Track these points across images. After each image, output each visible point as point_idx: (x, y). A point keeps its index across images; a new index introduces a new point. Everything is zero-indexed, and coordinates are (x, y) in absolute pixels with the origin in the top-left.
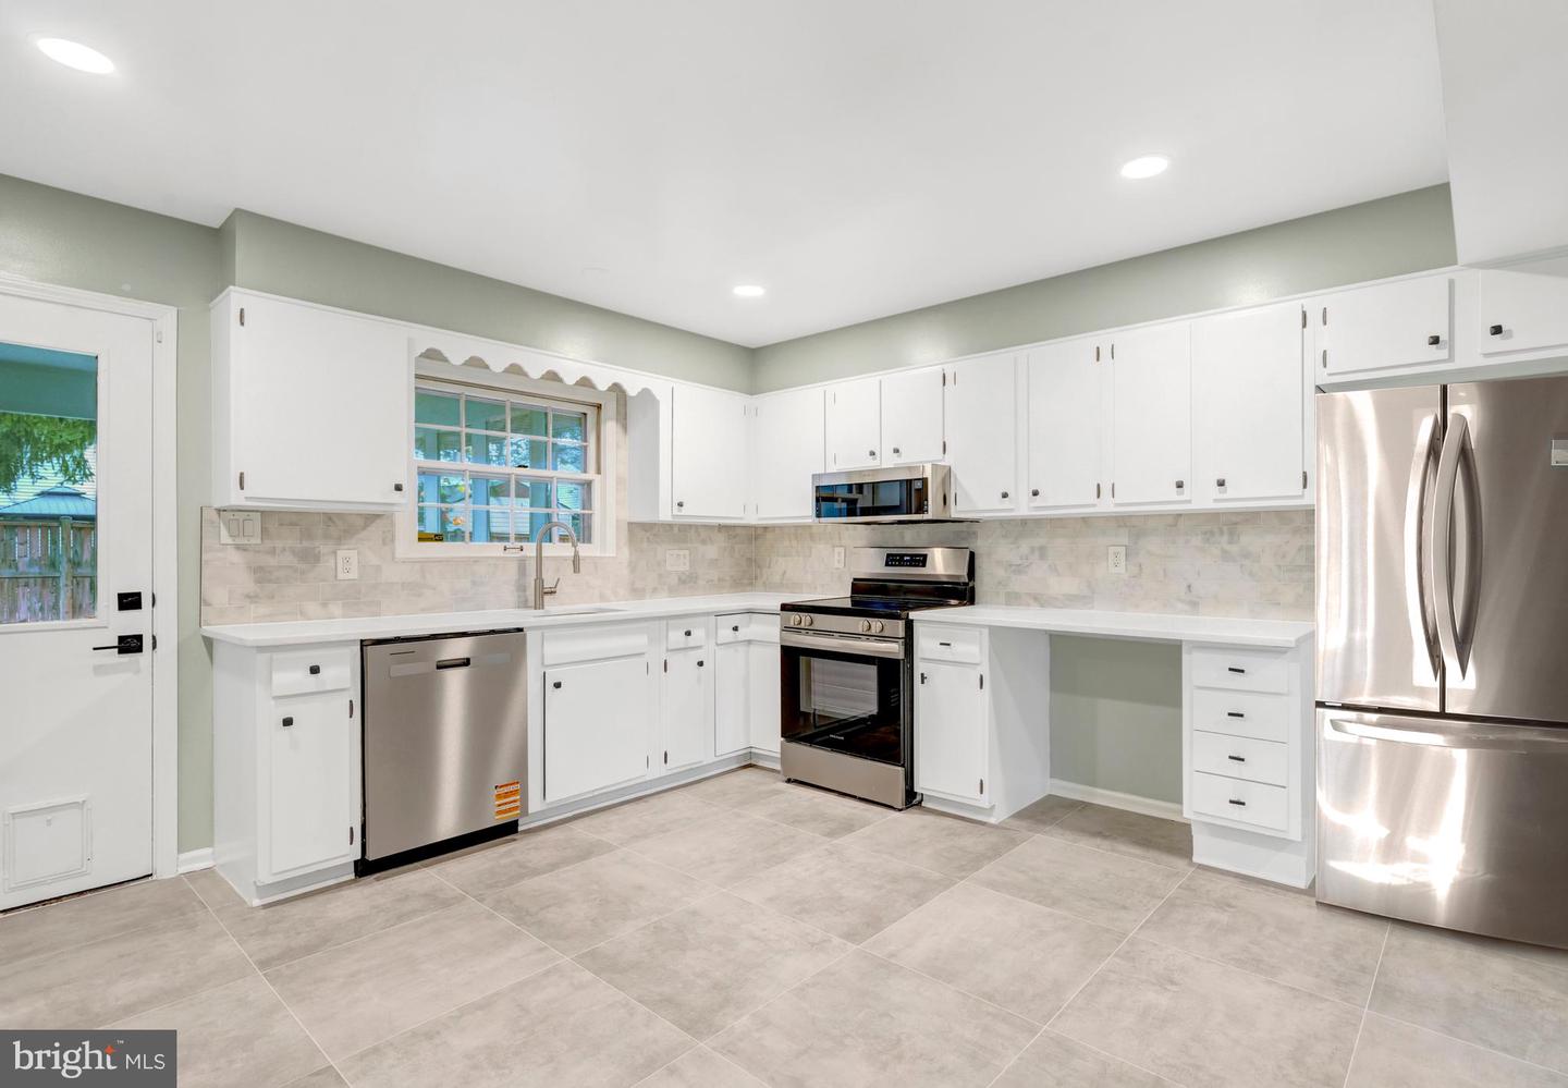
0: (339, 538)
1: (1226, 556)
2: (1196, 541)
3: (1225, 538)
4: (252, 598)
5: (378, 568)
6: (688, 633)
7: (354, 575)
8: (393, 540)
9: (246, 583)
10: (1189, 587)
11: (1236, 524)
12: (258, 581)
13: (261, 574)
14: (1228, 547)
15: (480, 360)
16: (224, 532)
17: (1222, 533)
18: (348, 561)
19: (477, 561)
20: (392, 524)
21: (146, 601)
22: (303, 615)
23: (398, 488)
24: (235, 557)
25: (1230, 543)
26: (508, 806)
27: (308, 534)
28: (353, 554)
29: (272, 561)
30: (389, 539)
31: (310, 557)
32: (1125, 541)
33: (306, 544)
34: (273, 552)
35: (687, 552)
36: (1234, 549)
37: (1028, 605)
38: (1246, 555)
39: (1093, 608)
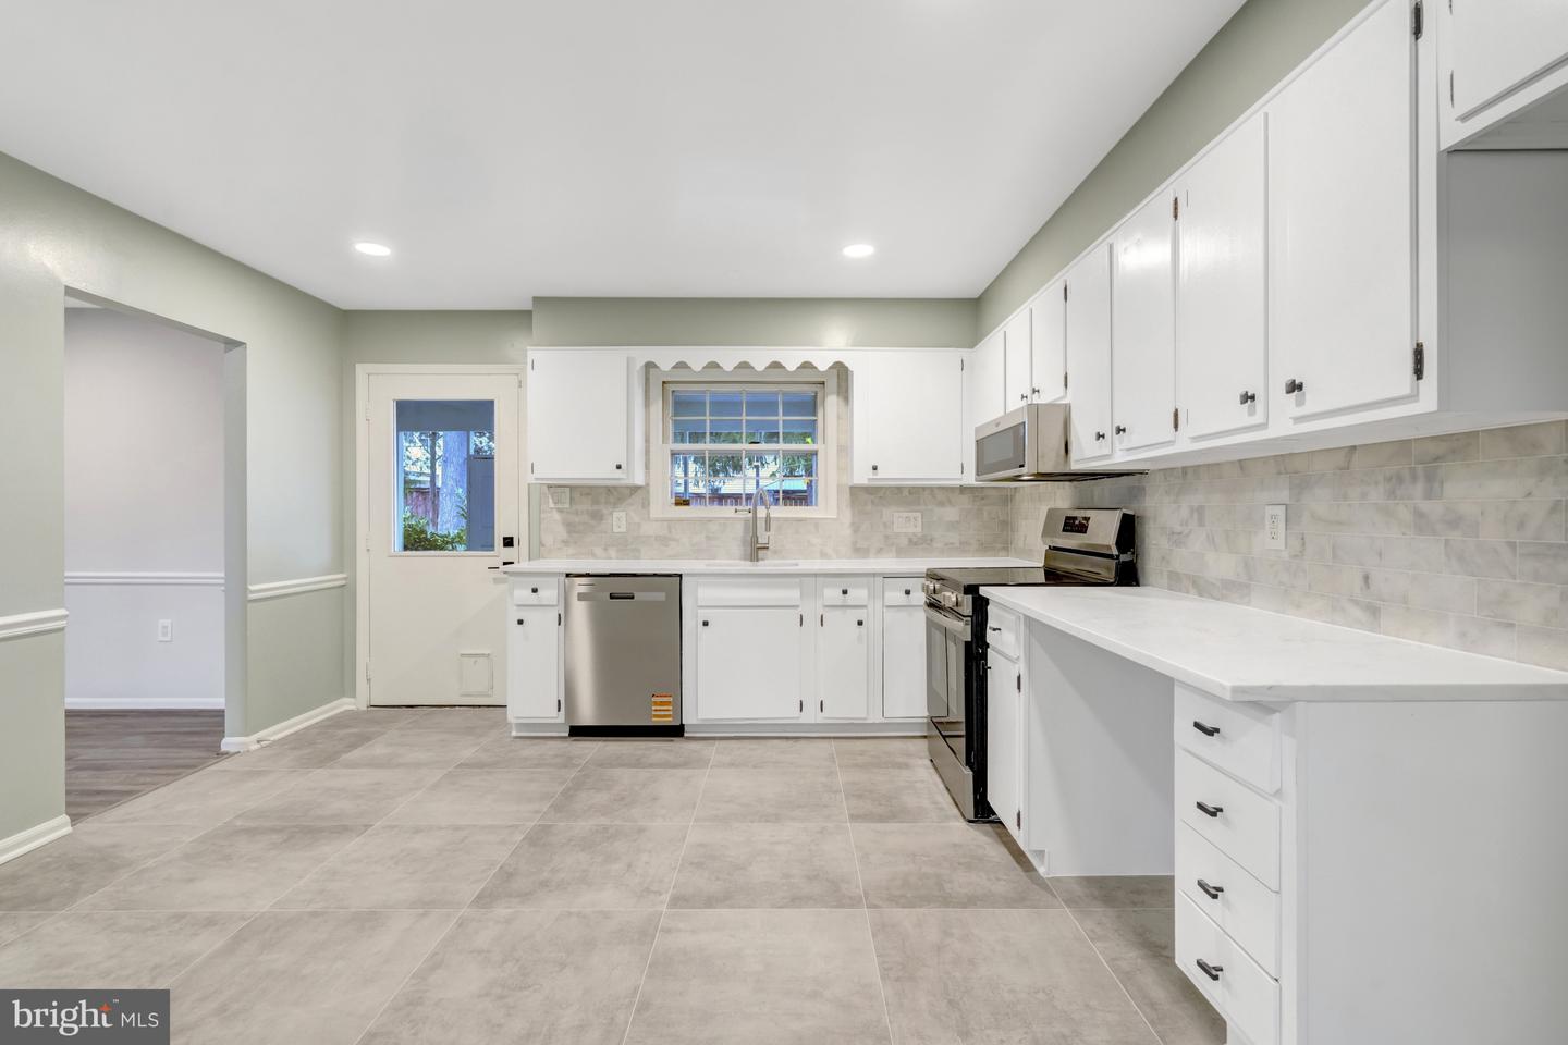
0: (615, 504)
1: (1421, 523)
2: (1377, 495)
3: (1419, 488)
4: (565, 542)
5: (639, 525)
6: (845, 592)
7: (623, 529)
8: (649, 504)
9: (562, 532)
10: (1366, 578)
11: (1437, 459)
12: (569, 532)
13: (571, 527)
14: (1425, 506)
15: (685, 363)
16: (551, 500)
17: (1414, 478)
18: (619, 520)
19: (710, 520)
20: (648, 492)
21: (515, 542)
22: (594, 556)
23: (619, 467)
24: (557, 516)
25: (1428, 496)
26: (663, 713)
27: (596, 502)
28: (623, 514)
29: (577, 520)
30: (646, 504)
31: (597, 516)
32: (1285, 495)
33: (595, 508)
34: (577, 513)
35: (919, 514)
36: (1433, 508)
37: (1188, 592)
38: (1455, 522)
39: (1248, 604)
